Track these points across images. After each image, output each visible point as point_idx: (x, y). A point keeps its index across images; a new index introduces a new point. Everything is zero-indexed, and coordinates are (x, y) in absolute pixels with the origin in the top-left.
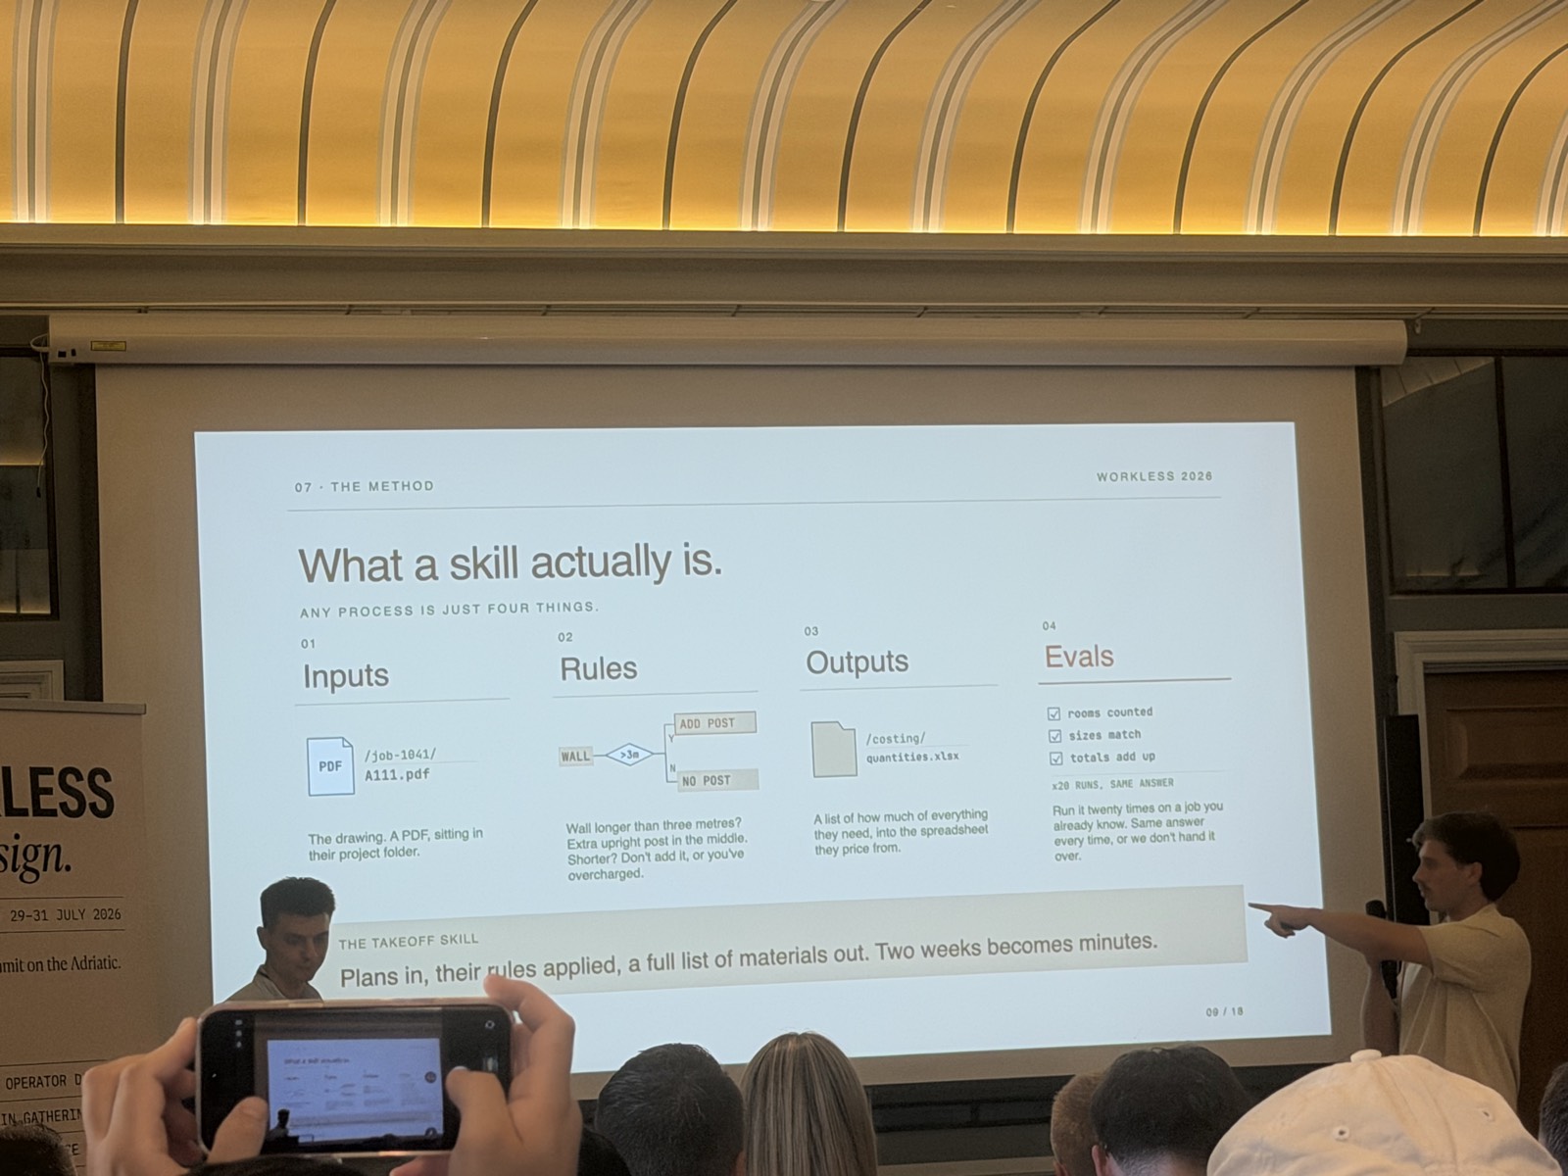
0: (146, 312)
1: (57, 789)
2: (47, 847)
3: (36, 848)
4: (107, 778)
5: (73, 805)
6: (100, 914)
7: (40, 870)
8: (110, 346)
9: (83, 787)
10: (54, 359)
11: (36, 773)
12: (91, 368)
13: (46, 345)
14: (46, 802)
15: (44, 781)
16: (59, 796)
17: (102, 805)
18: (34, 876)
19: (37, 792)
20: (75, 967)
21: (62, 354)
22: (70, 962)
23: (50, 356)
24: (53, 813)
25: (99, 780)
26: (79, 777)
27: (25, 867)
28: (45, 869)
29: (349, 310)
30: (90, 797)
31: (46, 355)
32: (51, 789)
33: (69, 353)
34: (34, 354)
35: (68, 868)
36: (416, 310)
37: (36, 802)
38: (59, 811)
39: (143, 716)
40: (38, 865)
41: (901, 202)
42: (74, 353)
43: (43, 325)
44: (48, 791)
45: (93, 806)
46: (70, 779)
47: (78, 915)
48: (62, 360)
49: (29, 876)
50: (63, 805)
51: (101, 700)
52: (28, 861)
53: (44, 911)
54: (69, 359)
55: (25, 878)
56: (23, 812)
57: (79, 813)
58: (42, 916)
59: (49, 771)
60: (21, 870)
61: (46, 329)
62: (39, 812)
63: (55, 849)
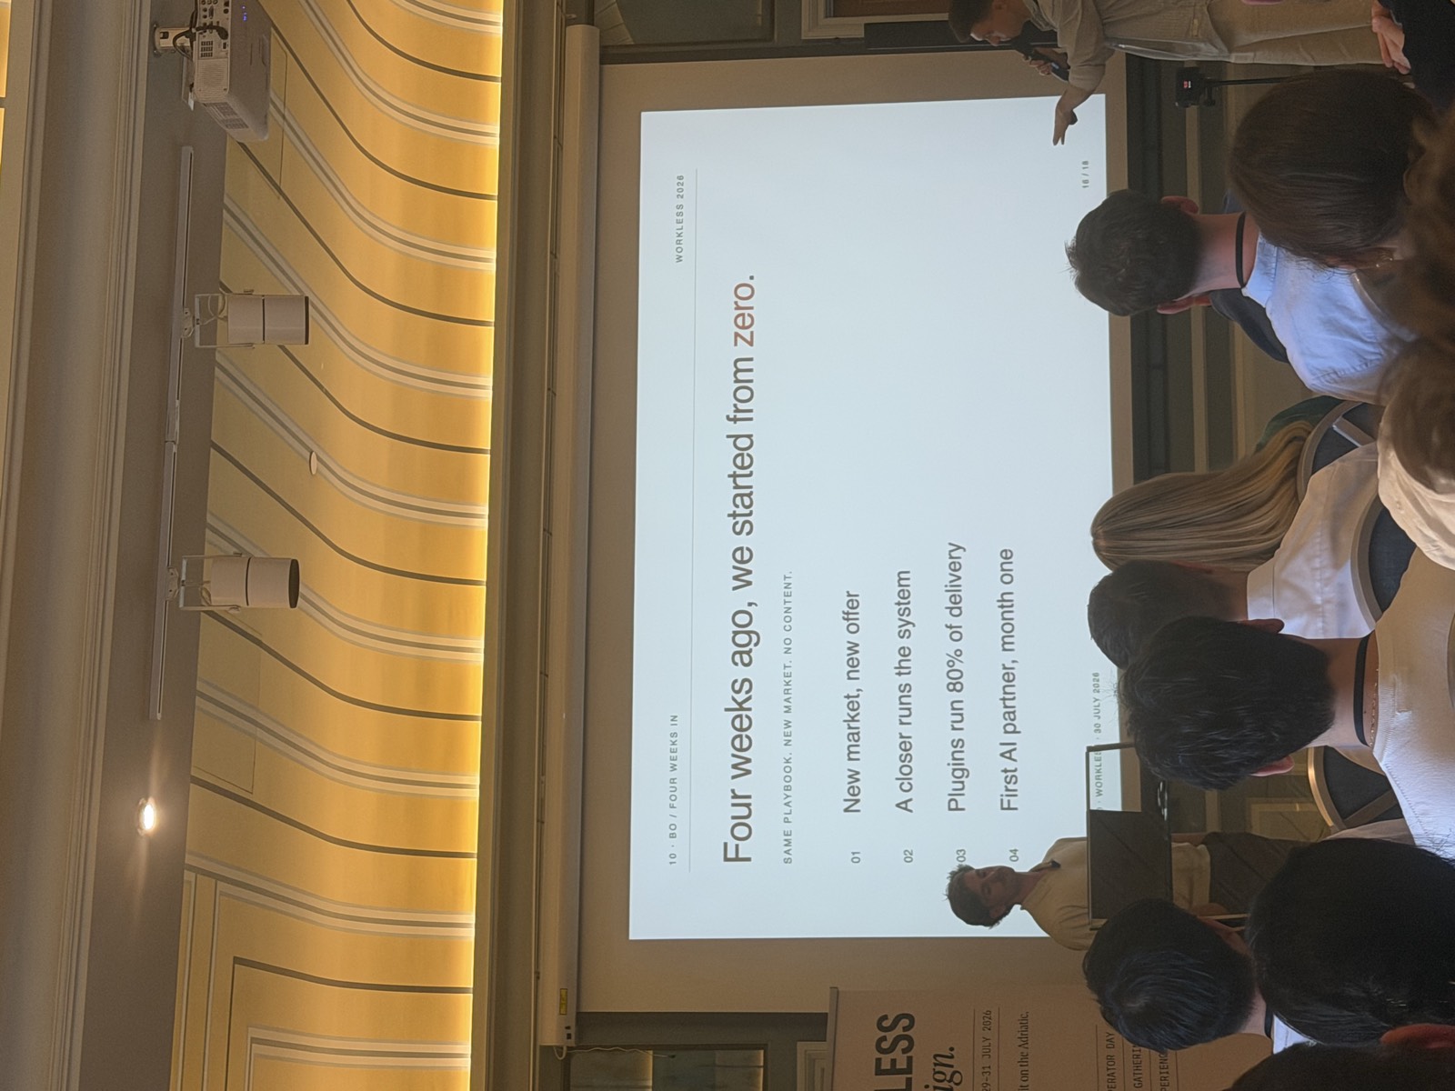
0: (539, 973)
1: (891, 1056)
2: (935, 1065)
3: (936, 1073)
4: (885, 1018)
5: (904, 1044)
6: (987, 1026)
7: (952, 1070)
8: (563, 1002)
9: (891, 1036)
10: (572, 1042)
11: (879, 1072)
12: (579, 1015)
13: (562, 1048)
14: (902, 1064)
15: (886, 1065)
16: (897, 1054)
17: (905, 1022)
18: (957, 1075)
19: (894, 1070)
20: (1026, 1046)
21: (569, 1036)
22: (1022, 1049)
23: (570, 1045)
24: (910, 1059)
25: (886, 1024)
26: (884, 1039)
27: (949, 1081)
28: (952, 1066)
29: (541, 822)
30: (899, 1031)
31: (569, 1048)
32: (892, 1060)
33: (569, 1031)
34: (569, 1056)
35: (952, 1049)
36: (542, 772)
37: (901, 1072)
38: (909, 1054)
39: (840, 990)
40: (948, 1071)
41: (469, 406)
42: (568, 1028)
43: (547, 1050)
44: (894, 1062)
45: (905, 1029)
46: (885, 1045)
47: (987, 1043)
48: (573, 1037)
49: (957, 1078)
50: (904, 1051)
51: (827, 1014)
52: (945, 1079)
53: (984, 1068)
54: (572, 1031)
55: (957, 1082)
56: (909, 1081)
57: (910, 1040)
58: (987, 1070)
59: (879, 1061)
60: (952, 1084)
61: (551, 1047)
62: (909, 1070)
63: (938, 1058)
